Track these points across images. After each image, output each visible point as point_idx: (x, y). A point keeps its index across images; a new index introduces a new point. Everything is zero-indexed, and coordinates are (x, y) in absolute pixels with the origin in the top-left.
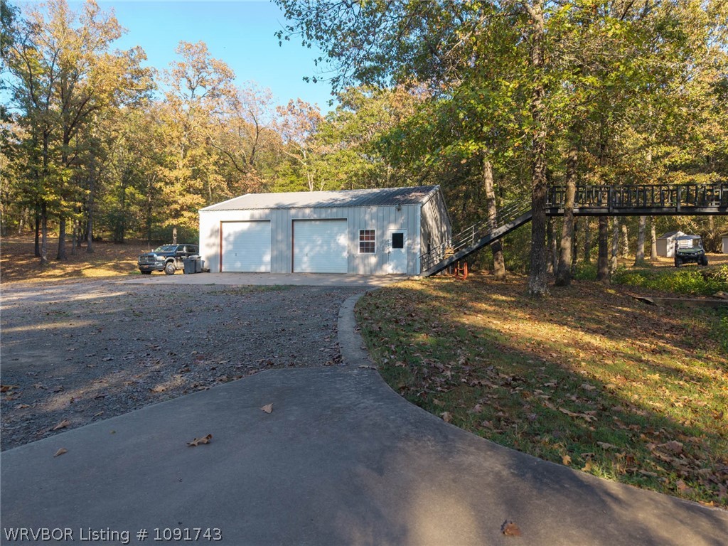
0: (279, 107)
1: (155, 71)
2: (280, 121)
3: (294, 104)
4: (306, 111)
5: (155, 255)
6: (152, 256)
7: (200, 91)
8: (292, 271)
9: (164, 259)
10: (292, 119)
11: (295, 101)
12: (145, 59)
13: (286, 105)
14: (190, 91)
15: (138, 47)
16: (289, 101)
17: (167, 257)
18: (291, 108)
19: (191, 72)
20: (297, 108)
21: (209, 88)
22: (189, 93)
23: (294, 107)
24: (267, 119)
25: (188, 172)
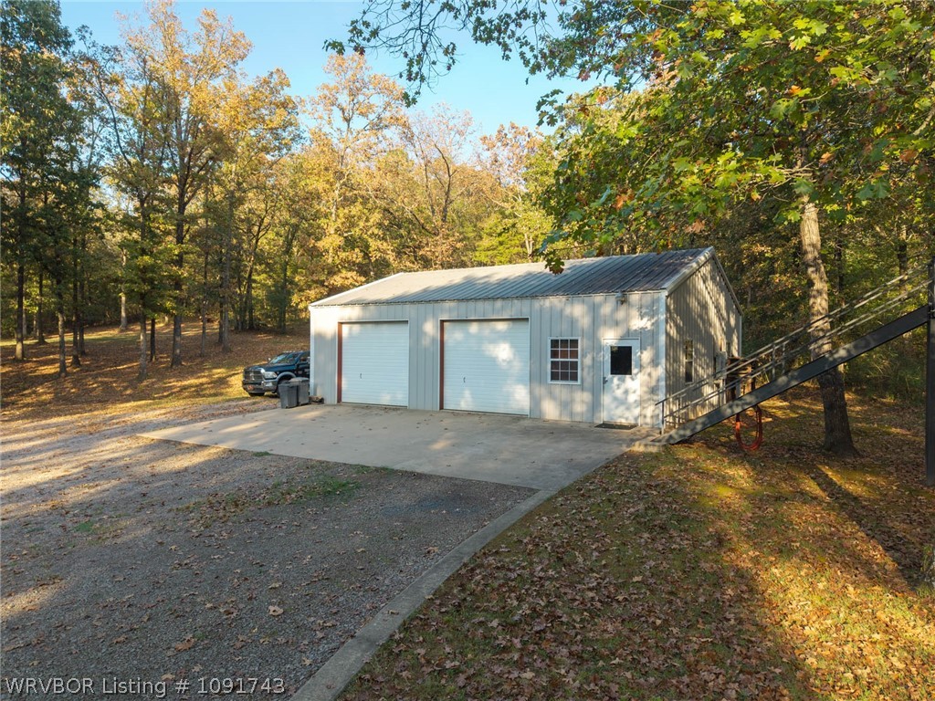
0: (485, 138)
1: (302, 101)
2: (487, 156)
3: (506, 131)
4: (523, 140)
5: (263, 371)
6: (259, 372)
7: (359, 123)
8: (441, 408)
9: (275, 376)
10: (503, 154)
11: (507, 126)
12: (289, 86)
13: (495, 134)
14: (346, 124)
15: (278, 70)
16: (498, 128)
17: (281, 372)
18: (501, 136)
19: (344, 99)
20: (509, 136)
21: (372, 117)
22: (344, 126)
23: (506, 135)
24: (466, 155)
25: (339, 241)
